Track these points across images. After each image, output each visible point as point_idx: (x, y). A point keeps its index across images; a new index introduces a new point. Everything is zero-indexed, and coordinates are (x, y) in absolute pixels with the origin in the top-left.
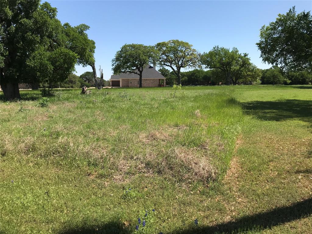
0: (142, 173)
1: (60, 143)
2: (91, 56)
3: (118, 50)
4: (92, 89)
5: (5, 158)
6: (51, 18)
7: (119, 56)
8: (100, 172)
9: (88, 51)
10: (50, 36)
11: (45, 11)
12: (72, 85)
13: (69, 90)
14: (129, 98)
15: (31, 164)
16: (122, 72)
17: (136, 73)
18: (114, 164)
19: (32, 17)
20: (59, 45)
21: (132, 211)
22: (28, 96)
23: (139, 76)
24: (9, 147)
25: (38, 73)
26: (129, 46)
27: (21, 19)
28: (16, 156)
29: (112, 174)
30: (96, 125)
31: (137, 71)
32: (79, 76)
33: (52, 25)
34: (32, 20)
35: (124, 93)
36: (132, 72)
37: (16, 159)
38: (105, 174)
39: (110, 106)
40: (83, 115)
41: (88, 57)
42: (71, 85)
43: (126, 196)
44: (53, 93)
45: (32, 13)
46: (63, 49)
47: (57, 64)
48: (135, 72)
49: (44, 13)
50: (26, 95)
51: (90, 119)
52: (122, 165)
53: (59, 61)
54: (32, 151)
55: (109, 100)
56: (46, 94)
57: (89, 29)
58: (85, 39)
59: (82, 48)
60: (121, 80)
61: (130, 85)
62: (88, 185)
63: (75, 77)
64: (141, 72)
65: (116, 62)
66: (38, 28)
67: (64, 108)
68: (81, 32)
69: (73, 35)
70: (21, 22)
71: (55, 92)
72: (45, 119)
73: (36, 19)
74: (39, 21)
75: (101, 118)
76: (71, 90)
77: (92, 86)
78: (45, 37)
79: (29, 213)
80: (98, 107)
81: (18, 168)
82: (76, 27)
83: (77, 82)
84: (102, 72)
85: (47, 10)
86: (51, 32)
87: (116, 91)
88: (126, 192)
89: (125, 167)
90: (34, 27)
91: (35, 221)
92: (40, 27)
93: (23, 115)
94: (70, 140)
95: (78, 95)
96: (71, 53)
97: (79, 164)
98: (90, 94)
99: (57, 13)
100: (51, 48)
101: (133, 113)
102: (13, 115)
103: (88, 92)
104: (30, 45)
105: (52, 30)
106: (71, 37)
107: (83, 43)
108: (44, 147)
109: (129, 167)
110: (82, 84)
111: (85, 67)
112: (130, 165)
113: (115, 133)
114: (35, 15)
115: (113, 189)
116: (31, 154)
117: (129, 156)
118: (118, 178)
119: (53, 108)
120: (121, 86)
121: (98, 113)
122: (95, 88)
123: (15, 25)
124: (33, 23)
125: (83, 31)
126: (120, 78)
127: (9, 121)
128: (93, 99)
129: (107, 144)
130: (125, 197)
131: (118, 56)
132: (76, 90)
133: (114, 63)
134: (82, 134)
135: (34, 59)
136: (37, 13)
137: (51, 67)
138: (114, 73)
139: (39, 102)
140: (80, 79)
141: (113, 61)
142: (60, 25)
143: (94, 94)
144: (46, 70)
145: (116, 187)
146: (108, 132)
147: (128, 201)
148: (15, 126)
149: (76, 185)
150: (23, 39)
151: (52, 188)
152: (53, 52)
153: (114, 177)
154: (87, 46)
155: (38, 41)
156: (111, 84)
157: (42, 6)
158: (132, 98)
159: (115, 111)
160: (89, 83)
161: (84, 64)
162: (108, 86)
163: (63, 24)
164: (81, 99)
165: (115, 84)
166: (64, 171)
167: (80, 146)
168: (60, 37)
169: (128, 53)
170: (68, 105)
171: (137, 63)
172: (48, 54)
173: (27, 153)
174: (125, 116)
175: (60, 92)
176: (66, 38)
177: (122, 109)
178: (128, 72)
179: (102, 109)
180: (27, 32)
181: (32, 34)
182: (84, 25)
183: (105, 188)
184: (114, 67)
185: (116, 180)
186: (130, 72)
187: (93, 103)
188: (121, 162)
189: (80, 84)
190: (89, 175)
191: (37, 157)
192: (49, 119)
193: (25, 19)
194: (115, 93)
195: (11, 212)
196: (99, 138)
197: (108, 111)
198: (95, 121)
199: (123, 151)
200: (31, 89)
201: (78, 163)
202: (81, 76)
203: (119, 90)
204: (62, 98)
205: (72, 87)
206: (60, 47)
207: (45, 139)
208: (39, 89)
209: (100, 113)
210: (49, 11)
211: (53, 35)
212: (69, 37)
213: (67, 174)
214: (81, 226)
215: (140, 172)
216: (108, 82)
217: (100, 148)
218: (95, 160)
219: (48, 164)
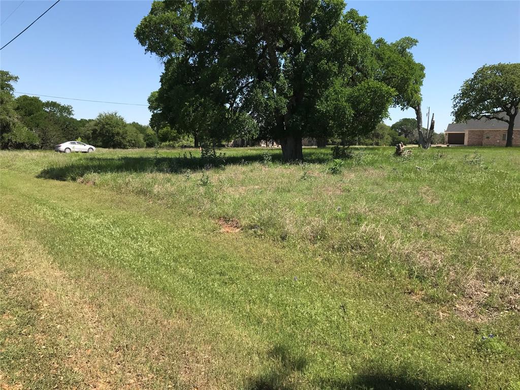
0: (516, 311)
1: (363, 232)
2: (417, 91)
3: (468, 79)
4: (411, 148)
5: (285, 243)
6: (357, 34)
7: (468, 88)
8: (431, 291)
9: (412, 81)
10: (353, 63)
11: (350, 23)
12: (377, 141)
13: (372, 149)
14: (483, 166)
15: (320, 259)
16: (472, 117)
17: (502, 119)
18: (456, 282)
19: (330, 35)
20: (366, 75)
21: (493, 376)
22: (314, 157)
23: (507, 125)
24: (290, 228)
25: (331, 121)
26: (492, 68)
27: (314, 40)
28: (299, 243)
29: (452, 300)
30: (423, 210)
31: (504, 115)
32: (391, 125)
33: (358, 45)
34: (330, 40)
35: (472, 156)
36: (493, 118)
37: (299, 246)
38: (439, 297)
39: (446, 179)
40: (400, 192)
41: (412, 94)
42: (375, 140)
43: (481, 346)
44: (350, 153)
45: (330, 29)
46: (373, 83)
47: (361, 107)
48: (500, 118)
49: (348, 27)
50: (310, 154)
51: (412, 198)
52: (474, 289)
53: (363, 102)
54: (320, 239)
55: (445, 168)
56: (339, 154)
57: (416, 45)
58: (410, 62)
59: (402, 79)
60: (467, 133)
61: (485, 141)
62: (408, 310)
63: (384, 127)
64: (512, 117)
65: (460, 100)
66: (337, 51)
67: (367, 177)
68: (402, 52)
69: (390, 57)
70: (314, 45)
71: (353, 151)
72: (338, 192)
73: (335, 37)
74: (340, 41)
75: (430, 198)
76: (378, 149)
77: (411, 143)
78: (346, 65)
79: (318, 331)
80: (424, 180)
81: (302, 261)
82: (394, 44)
83: (386, 136)
84: (433, 118)
85: (352, 21)
86: (356, 55)
87: (456, 153)
88: (483, 338)
89: (479, 293)
90: (332, 50)
91: (326, 344)
92: (341, 50)
93: (307, 184)
94: (379, 230)
95: (389, 158)
96: (385, 88)
97: (393, 272)
98: (410, 156)
99: (367, 24)
100: (353, 81)
101: (494, 195)
102: (295, 183)
103: (406, 153)
104: (324, 78)
105: (357, 52)
106: (386, 62)
107: (406, 70)
108: (338, 235)
109: (487, 295)
110: (394, 139)
111: (405, 110)
112: (489, 291)
113: (458, 228)
114: (335, 31)
115: (456, 327)
116: (319, 244)
117: (488, 275)
118: (465, 309)
119: (350, 176)
120: (466, 142)
121: (424, 190)
122: (417, 146)
123: (305, 51)
124: (331, 44)
125: (404, 50)
126: (465, 129)
127: (289, 191)
128: (416, 164)
129: (443, 245)
130: (479, 347)
131: (467, 90)
132: (384, 149)
133: (457, 101)
134: (397, 223)
135: (327, 101)
136: (338, 28)
137: (350, 112)
138: (457, 120)
139: (328, 167)
140: (391, 131)
141: (455, 98)
142: (369, 43)
143: (416, 157)
144: (343, 116)
145: (462, 324)
146: (444, 224)
147: (485, 356)
148: (297, 199)
149: (387, 305)
150: (315, 70)
151: (350, 301)
152: (356, 88)
153: (457, 306)
154: (412, 75)
155: (335, 72)
156: (447, 139)
157: (346, 16)
158: (491, 165)
159: (457, 188)
160: (406, 137)
161: (404, 106)
162: (441, 143)
163: (373, 40)
164: (395, 165)
165: (454, 139)
166: (368, 279)
167: (396, 242)
168: (367, 62)
169: (489, 82)
170: (374, 173)
171: (504, 99)
172: (348, 90)
173: (313, 241)
174: (478, 199)
175: (360, 151)
176: (377, 65)
177: (471, 187)
178: (484, 118)
179: (432, 183)
180: (321, 59)
181: (328, 62)
182: (408, 39)
183: (439, 321)
184: (456, 109)
185: (461, 312)
186: (488, 117)
187: (416, 172)
188: (471, 283)
189: (390, 139)
190: (410, 293)
191: (327, 250)
192: (344, 194)
193: (320, 41)
194: (455, 156)
195: (294, 323)
196: (429, 233)
197: (443, 188)
198: (420, 203)
199: (474, 263)
200: (315, 147)
201: (392, 269)
202: (394, 127)
203: (462, 150)
204: (364, 161)
205: (377, 144)
206: (367, 78)
207: (340, 224)
208: (327, 146)
209: (428, 190)
210: (355, 23)
211: (358, 60)
212: (382, 61)
213: (373, 284)
214: (397, 374)
215: (512, 309)
216: (441, 135)
217: (431, 250)
218: (423, 270)
219: (343, 263)
